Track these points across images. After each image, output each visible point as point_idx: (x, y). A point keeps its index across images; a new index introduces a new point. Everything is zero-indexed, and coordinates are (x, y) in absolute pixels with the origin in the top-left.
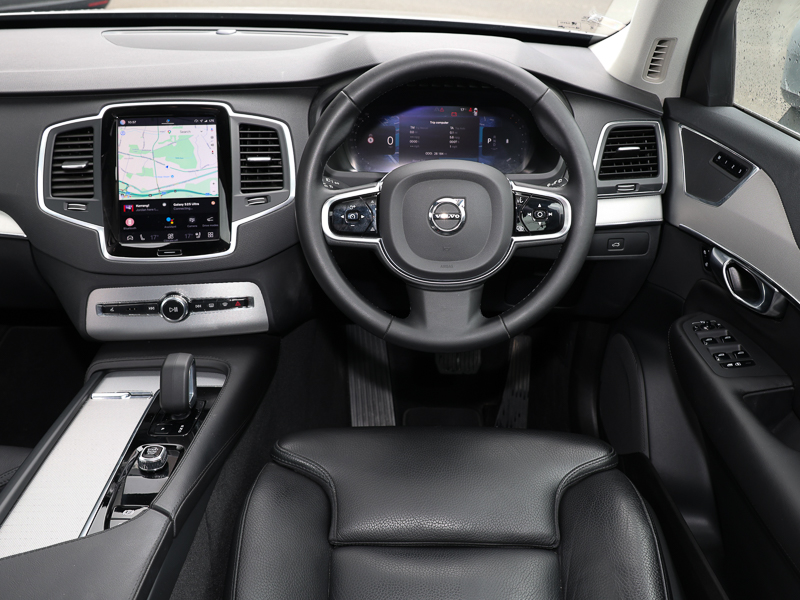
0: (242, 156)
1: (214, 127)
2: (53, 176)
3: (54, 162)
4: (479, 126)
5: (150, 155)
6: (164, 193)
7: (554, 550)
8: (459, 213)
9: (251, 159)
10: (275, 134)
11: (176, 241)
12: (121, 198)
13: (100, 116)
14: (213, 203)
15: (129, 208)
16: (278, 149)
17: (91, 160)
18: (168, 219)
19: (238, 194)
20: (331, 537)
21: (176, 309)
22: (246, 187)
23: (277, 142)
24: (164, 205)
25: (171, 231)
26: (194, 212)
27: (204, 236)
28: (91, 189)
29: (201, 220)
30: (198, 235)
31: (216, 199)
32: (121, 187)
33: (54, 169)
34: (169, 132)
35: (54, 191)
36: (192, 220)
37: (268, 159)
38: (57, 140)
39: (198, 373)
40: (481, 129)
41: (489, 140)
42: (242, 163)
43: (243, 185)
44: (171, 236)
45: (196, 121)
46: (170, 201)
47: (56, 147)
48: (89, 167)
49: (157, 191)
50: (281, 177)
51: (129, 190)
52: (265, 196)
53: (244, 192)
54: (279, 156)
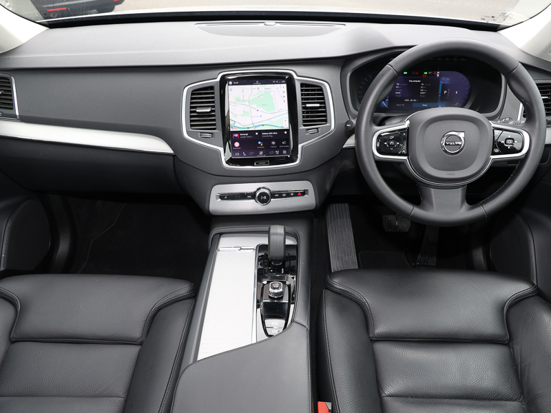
0: (303, 103)
1: (285, 85)
2: (191, 116)
3: (191, 107)
4: (439, 83)
5: (247, 103)
6: (256, 127)
7: (505, 345)
8: (461, 140)
9: (308, 105)
10: (321, 90)
11: (265, 156)
12: (231, 130)
13: (218, 79)
14: (286, 132)
15: (236, 135)
16: (323, 99)
17: (213, 107)
18: (259, 143)
19: (301, 127)
20: (371, 335)
21: (265, 197)
22: (306, 123)
23: (323, 94)
24: (257, 134)
25: (261, 150)
26: (274, 138)
27: (281, 153)
28: (215, 125)
29: (278, 143)
30: (277, 152)
31: (288, 130)
32: (231, 123)
33: (191, 112)
34: (258, 89)
35: (192, 126)
36: (273, 143)
37: (318, 105)
38: (192, 94)
39: (287, 236)
40: (441, 85)
41: (445, 92)
42: (304, 108)
43: (304, 121)
44: (261, 153)
45: (274, 82)
46: (260, 132)
47: (192, 99)
48: (212, 111)
49: (252, 126)
50: (325, 116)
51: (236, 125)
52: (317, 128)
53: (305, 125)
54: (324, 103)
